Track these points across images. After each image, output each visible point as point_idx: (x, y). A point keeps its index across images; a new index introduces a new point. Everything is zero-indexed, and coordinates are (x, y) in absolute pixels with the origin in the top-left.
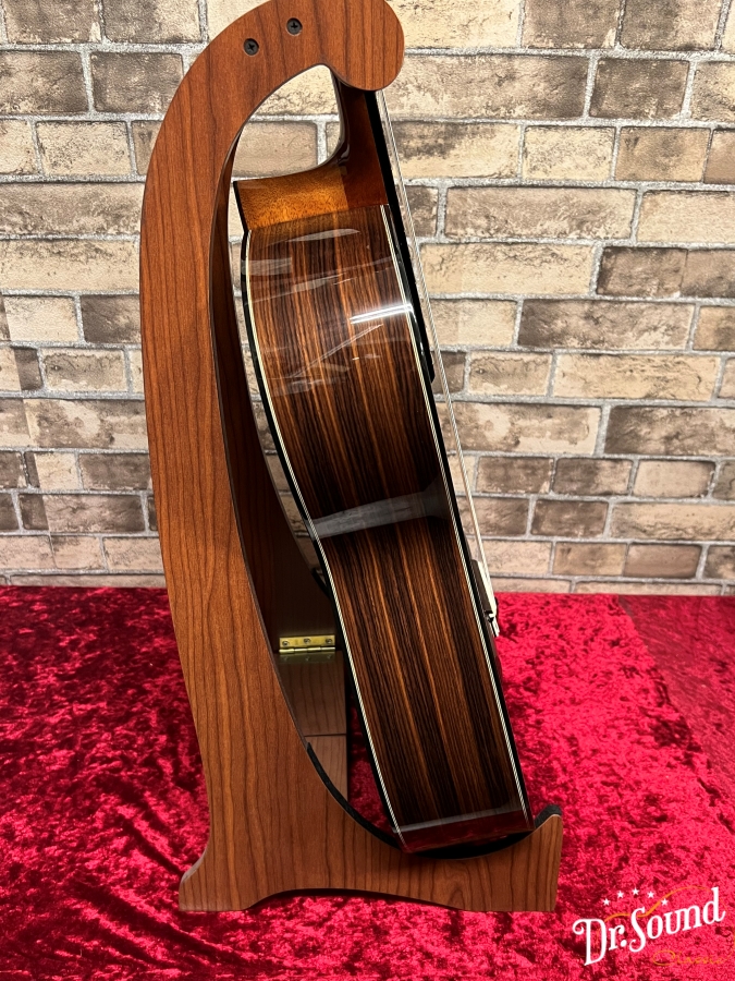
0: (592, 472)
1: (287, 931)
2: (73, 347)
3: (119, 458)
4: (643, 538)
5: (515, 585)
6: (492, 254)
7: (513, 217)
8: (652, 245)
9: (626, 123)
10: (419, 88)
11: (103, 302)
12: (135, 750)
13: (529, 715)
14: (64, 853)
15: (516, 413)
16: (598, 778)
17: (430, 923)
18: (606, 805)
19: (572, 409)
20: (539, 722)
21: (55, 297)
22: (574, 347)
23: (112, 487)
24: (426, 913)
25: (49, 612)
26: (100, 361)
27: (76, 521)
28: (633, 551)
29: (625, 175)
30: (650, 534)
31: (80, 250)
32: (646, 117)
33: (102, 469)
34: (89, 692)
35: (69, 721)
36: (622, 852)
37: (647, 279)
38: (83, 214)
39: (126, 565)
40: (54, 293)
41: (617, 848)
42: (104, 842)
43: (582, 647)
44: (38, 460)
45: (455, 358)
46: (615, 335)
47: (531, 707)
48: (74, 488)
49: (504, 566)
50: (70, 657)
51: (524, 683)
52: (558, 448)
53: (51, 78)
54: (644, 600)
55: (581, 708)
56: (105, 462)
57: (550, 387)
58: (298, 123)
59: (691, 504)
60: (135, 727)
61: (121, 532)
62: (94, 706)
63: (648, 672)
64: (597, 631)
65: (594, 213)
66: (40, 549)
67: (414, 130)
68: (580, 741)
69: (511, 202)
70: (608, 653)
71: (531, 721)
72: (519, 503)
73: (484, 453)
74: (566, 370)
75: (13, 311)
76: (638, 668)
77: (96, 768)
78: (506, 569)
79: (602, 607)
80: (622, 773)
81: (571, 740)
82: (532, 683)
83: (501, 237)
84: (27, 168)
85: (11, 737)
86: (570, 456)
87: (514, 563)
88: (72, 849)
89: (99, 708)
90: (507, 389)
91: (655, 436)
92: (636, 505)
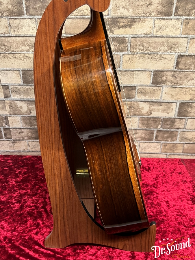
0: (173, 122)
1: (84, 257)
2: (20, 85)
3: (33, 118)
4: (189, 142)
5: (150, 156)
6: (144, 57)
7: (151, 46)
8: (192, 54)
9: (185, 17)
10: (123, 7)
11: (28, 72)
12: (38, 203)
13: (155, 195)
14: (19, 234)
15: (151, 105)
16: (175, 213)
17: (126, 255)
18: (177, 221)
19: (168, 103)
20: (157, 197)
21: (14, 70)
22: (169, 85)
23: (31, 126)
24: (124, 252)
25: (12, 163)
26: (27, 89)
27: (20, 136)
28: (185, 146)
29: (185, 33)
30: (191, 141)
31: (22, 56)
32: (191, 16)
33: (28, 121)
34: (25, 187)
35: (19, 195)
36: (182, 235)
37: (191, 64)
38: (23, 46)
39: (35, 149)
40: (14, 69)
41: (181, 234)
42: (30, 231)
43: (170, 174)
44: (9, 118)
45: (133, 88)
46: (181, 81)
47: (155, 192)
48: (20, 126)
49: (147, 150)
50: (19, 176)
51: (153, 185)
52: (163, 115)
53: (13, 5)
54: (189, 160)
55: (170, 192)
56: (29, 119)
57: (161, 97)
58: (87, 18)
60: (38, 197)
61: (33, 139)
62: (26, 191)
63: (190, 182)
64: (174, 170)
65: (175, 45)
66: (10, 144)
67: (121, 20)
68: (170, 202)
69: (150, 42)
70: (178, 176)
71: (155, 196)
72: (151, 131)
73: (141, 117)
74: (166, 92)
75: (2, 75)
76: (187, 181)
77: (27, 209)
78: (147, 151)
79: (176, 162)
80: (182, 212)
81: (167, 202)
82: (155, 185)
83: (147, 52)
84: (6, 32)
85: (3, 200)
86: (167, 117)
87: (150, 149)
88: (21, 233)
89: (28, 191)
90: (148, 97)
91: (193, 111)
92: (186, 132)
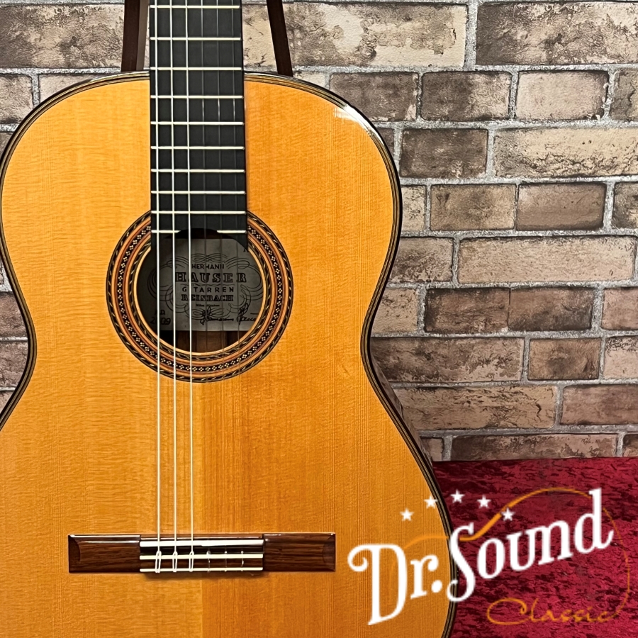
0: (464, 90)
4: (533, 176)
15: (367, 15)
19: (433, 8)
28: (524, 192)
30: (542, 171)
52: (422, 60)
59: (585, 128)
73: (335, 69)
86: (438, 71)
91: (534, 40)
92: (520, 132)
